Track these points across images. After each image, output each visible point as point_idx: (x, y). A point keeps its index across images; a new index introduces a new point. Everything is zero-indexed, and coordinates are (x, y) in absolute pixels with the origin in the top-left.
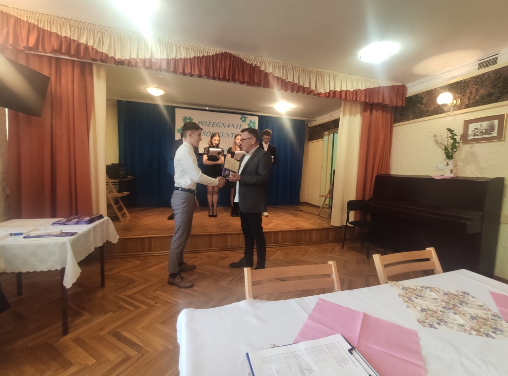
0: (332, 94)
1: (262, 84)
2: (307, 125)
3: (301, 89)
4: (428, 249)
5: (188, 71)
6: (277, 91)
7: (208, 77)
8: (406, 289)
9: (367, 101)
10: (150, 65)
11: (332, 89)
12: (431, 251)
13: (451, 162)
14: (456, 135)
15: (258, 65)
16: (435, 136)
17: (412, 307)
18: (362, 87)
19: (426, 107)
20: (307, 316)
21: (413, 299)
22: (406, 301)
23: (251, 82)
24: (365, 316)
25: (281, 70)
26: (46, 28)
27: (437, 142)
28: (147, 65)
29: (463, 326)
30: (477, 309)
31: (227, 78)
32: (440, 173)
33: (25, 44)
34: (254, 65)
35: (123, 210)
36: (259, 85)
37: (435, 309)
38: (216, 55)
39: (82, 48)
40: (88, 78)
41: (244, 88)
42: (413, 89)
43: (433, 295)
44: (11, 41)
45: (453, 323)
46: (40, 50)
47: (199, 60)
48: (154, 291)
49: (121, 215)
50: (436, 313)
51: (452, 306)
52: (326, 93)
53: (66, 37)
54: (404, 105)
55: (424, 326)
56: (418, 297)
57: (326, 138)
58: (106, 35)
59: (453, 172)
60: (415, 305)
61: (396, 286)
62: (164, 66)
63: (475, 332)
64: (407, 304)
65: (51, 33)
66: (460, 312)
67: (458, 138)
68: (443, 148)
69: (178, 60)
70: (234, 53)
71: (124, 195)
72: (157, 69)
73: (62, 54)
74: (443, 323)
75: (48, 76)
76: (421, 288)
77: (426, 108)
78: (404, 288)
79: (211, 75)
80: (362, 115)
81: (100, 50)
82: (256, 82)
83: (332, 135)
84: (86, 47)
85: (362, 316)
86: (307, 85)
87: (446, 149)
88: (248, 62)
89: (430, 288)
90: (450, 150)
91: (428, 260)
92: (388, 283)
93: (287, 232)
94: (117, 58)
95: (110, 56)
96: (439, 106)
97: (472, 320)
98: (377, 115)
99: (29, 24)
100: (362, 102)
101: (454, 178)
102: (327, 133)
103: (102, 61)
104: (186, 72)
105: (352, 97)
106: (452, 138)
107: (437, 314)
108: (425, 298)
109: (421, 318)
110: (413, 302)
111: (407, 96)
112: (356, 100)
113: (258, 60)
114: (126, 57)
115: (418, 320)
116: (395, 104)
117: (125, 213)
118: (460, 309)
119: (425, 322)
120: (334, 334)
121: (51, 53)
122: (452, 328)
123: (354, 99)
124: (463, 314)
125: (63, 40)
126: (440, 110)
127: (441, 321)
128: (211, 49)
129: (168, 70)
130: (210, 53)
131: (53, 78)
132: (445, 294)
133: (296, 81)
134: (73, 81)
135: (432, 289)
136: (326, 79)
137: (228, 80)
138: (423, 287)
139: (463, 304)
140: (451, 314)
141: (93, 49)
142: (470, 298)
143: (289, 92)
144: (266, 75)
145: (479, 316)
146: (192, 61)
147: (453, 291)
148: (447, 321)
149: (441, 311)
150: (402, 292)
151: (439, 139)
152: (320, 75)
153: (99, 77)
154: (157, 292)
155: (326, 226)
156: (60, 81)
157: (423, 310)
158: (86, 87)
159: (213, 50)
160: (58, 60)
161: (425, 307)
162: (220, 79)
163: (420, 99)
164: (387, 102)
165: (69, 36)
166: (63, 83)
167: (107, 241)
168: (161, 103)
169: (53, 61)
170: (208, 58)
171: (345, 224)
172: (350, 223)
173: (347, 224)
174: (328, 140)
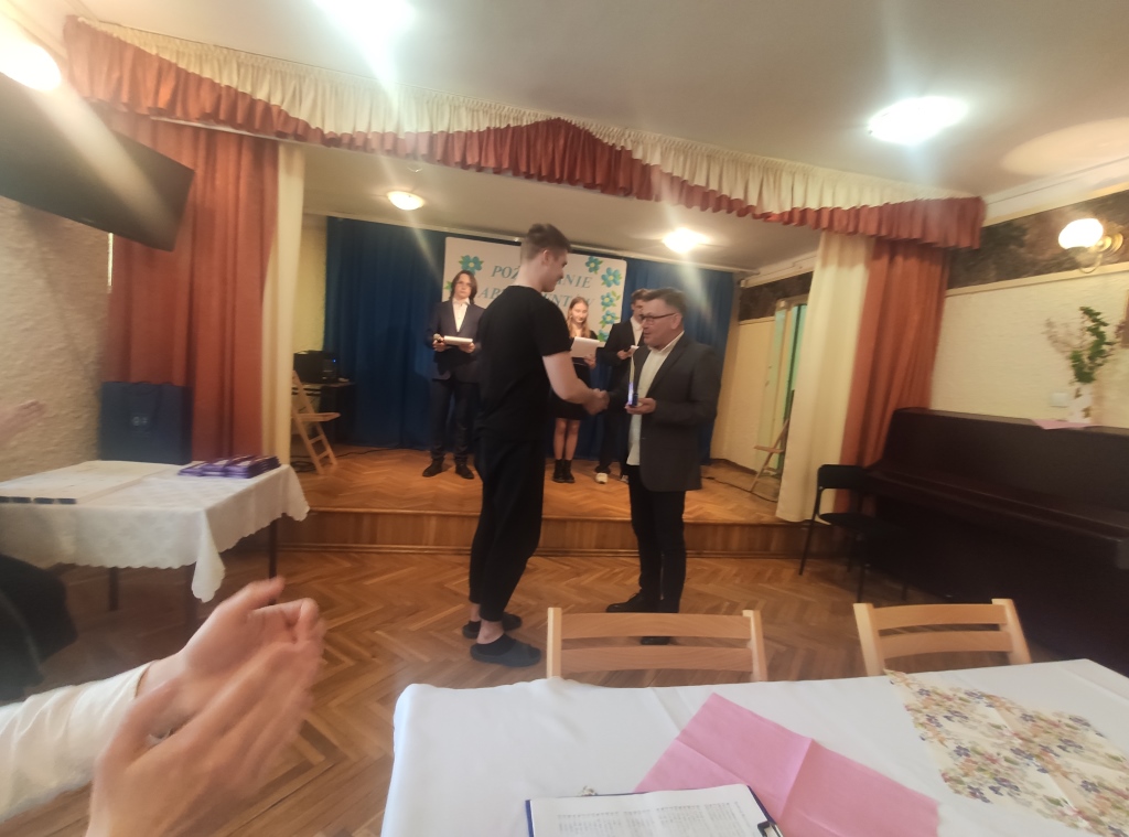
0: (797, 217)
1: (635, 190)
2: (739, 283)
3: (724, 204)
4: (996, 602)
5: (472, 159)
6: (670, 207)
7: (516, 172)
8: (928, 693)
9: (884, 232)
10: (395, 146)
11: (798, 204)
12: (1004, 609)
13: (1087, 389)
14: (1105, 325)
15: (629, 148)
16: (1050, 324)
17: (935, 740)
18: (873, 200)
19: (1030, 253)
20: (676, 733)
21: (942, 720)
22: (922, 724)
23: (610, 186)
24: (815, 749)
25: (682, 159)
26: (191, 70)
27: (1054, 340)
28: (388, 146)
29: (1057, 803)
30: (1104, 765)
31: (558, 176)
32: (1058, 414)
33: (149, 103)
34: (618, 148)
35: (324, 449)
36: (627, 192)
37: (992, 751)
38: (536, 124)
39: (259, 109)
40: (268, 170)
41: (595, 197)
42: (1001, 209)
43: (995, 716)
44: (125, 97)
45: (1033, 794)
46: (179, 113)
47: (498, 135)
48: (373, 630)
49: (321, 461)
50: (994, 761)
51: (1037, 750)
52: (782, 214)
53: (228, 87)
54: (976, 247)
55: (957, 792)
56: (956, 719)
57: (779, 315)
58: (307, 80)
59: (1092, 412)
60: (944, 735)
61: (903, 685)
62: (423, 149)
63: (1085, 823)
64: (922, 730)
65: (200, 80)
66: (1058, 768)
67: (1109, 332)
68: (1069, 354)
69: (453, 135)
70: (575, 119)
71: (328, 419)
72: (407, 156)
73: (219, 122)
74: (1007, 789)
75: (189, 166)
76: (965, 697)
77: (1031, 255)
78: (922, 692)
79: (523, 168)
80: (868, 265)
81: (293, 114)
82: (622, 183)
83: (795, 309)
84: (268, 108)
85: (806, 746)
86: (738, 195)
87: (1076, 358)
88: (606, 141)
89: (989, 697)
90: (1086, 361)
91: (995, 627)
92: (883, 674)
94: (326, 132)
95: (313, 127)
96: (1065, 252)
97: (1086, 792)
98: (907, 266)
99: (161, 60)
100: (872, 236)
101: (1093, 430)
102: (782, 304)
103: (298, 137)
104: (469, 161)
105: (845, 223)
106: (1095, 331)
107: (996, 766)
108: (971, 723)
109: (953, 770)
110: (938, 729)
111: (987, 223)
112: (856, 232)
113: (629, 136)
114: (346, 129)
115: (943, 775)
116: (952, 243)
117: (327, 457)
118: (1058, 761)
119: (961, 782)
120: (732, 782)
121: (198, 120)
122: (1028, 804)
123: (851, 229)
124: (1065, 775)
125: (224, 93)
126: (1067, 261)
127: (1002, 783)
128: (524, 113)
129: (430, 157)
130: (522, 120)
131: (200, 172)
132: (1026, 717)
133: (713, 186)
134: (238, 178)
135: (992, 701)
136: (786, 181)
137: (560, 181)
138: (971, 694)
139: (1069, 749)
140: (1032, 771)
141: (280, 111)
142: (1091, 735)
143: (696, 209)
144: (646, 170)
145: (1106, 784)
146: (483, 138)
147: (1048, 713)
148: (1019, 786)
149: (1007, 760)
150: (916, 701)
151: (1061, 332)
152: (771, 172)
153: (289, 170)
154: (378, 632)
155: (767, 519)
156: (213, 179)
157: (961, 751)
158: (262, 192)
159: (530, 115)
160: (211, 134)
161: (966, 745)
162: (540, 178)
163: (1015, 233)
164: (934, 236)
165: (234, 85)
166: (218, 182)
167: (284, 515)
168: (415, 225)
169: (203, 137)
170: (517, 131)
171: (810, 518)
172: (823, 517)
173: (814, 517)
174: (785, 321)
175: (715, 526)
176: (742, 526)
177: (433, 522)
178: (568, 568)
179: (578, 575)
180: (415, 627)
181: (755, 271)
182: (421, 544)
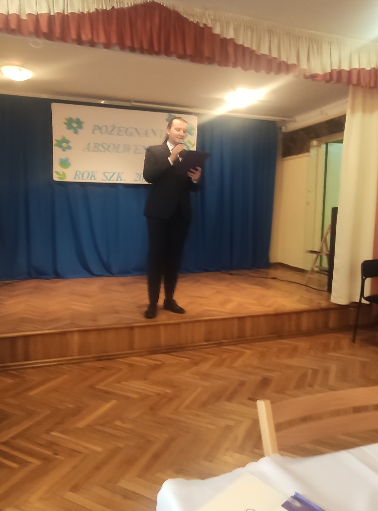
0: (335, 77)
1: (217, 59)
2: (280, 129)
3: (283, 67)
5: (86, 36)
7: (123, 47)
10: (17, 26)
11: (336, 67)
15: (210, 25)
23: (197, 56)
25: (249, 33)
28: (12, 25)
31: (156, 49)
34: (202, 26)
36: (210, 61)
38: (135, 7)
47: (105, 15)
48: (48, 432)
52: (325, 75)
57: (313, 151)
62: (44, 27)
69: (68, 16)
72: (29, 34)
79: (128, 43)
82: (206, 55)
83: (324, 146)
86: (292, 60)
88: (191, 20)
93: (258, 316)
102: (315, 143)
104: (84, 38)
105: (368, 80)
113: (209, 15)
129: (50, 35)
130: (123, 3)
133: (275, 54)
136: (326, 49)
137: (158, 53)
143: (263, 72)
144: (223, 43)
146: (93, 18)
152: (315, 43)
154: (54, 433)
155: (324, 304)
162: (142, 51)
170: (120, 12)
171: (358, 301)
172: (366, 299)
173: (360, 300)
174: (317, 155)
175: (290, 314)
176: (308, 311)
177: (76, 338)
178: (186, 360)
179: (196, 364)
180: (81, 424)
181: (292, 120)
182: (67, 356)
